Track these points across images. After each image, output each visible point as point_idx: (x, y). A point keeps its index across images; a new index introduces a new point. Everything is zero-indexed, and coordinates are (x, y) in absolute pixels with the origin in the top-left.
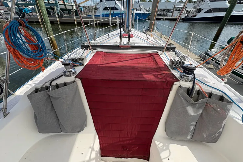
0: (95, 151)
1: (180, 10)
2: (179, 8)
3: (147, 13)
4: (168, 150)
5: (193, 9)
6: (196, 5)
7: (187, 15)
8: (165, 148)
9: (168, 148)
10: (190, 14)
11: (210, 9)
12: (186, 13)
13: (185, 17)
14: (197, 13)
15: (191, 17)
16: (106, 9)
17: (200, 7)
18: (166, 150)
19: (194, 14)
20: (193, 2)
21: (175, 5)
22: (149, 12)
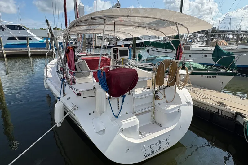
1: (102, 39)
2: (100, 37)
5: (113, 38)
7: (110, 43)
10: (112, 42)
12: (108, 41)
13: (108, 45)
15: (114, 44)
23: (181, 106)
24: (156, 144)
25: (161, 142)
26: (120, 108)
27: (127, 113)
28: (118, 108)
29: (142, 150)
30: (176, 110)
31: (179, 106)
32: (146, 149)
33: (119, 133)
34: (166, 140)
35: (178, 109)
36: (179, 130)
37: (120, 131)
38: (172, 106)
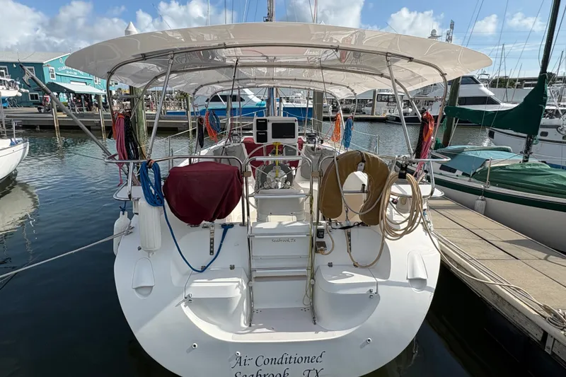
1: (389, 100)
2: (386, 97)
19: (421, 109)
21: (375, 91)
23: (382, 283)
24: (273, 361)
25: (292, 360)
26: (214, 252)
27: (232, 268)
28: (212, 252)
29: (230, 360)
30: (364, 291)
31: (377, 284)
32: (243, 363)
33: (179, 304)
34: (308, 360)
35: (371, 291)
36: (362, 346)
37: (184, 301)
38: (358, 278)
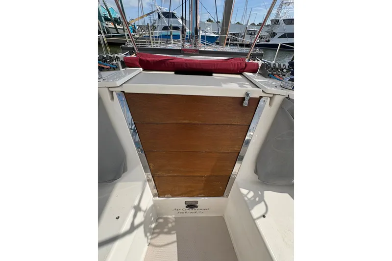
0: (143, 211)
1: (252, 34)
2: (251, 32)
3: (215, 35)
4: (263, 203)
5: (266, 34)
6: (270, 28)
8: (257, 199)
9: (262, 199)
11: (285, 34)
14: (270, 39)
16: (165, 28)
17: (274, 31)
18: (259, 202)
19: (267, 40)
20: (266, 26)
21: (246, 28)
22: (217, 34)
